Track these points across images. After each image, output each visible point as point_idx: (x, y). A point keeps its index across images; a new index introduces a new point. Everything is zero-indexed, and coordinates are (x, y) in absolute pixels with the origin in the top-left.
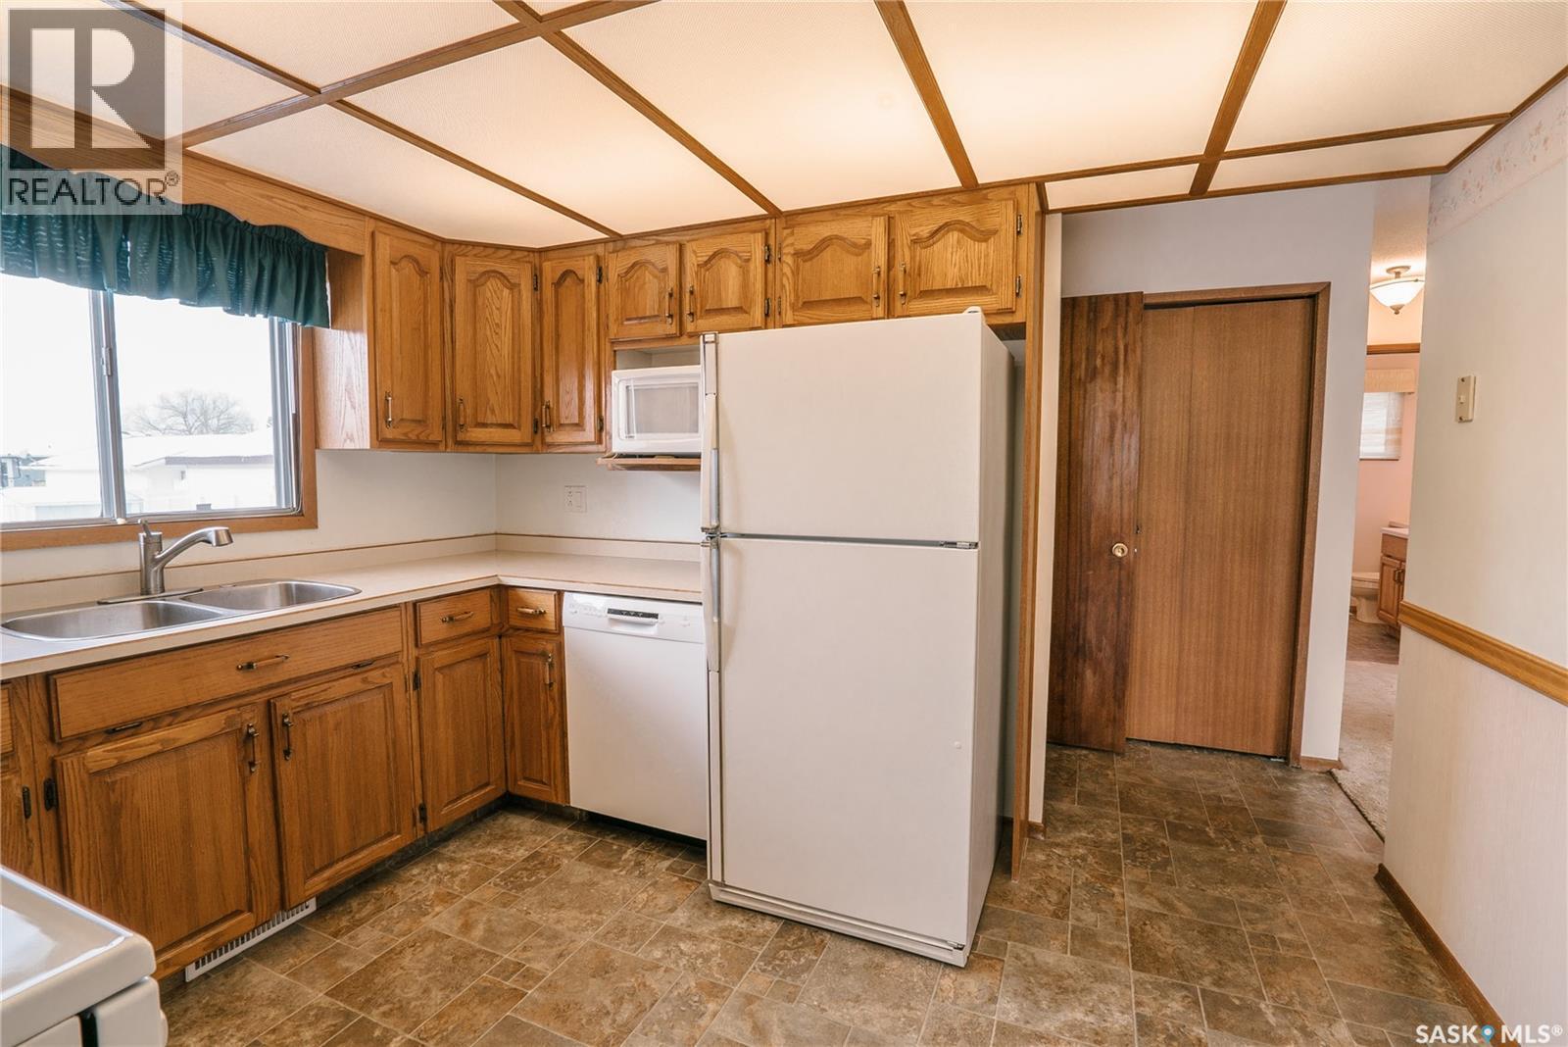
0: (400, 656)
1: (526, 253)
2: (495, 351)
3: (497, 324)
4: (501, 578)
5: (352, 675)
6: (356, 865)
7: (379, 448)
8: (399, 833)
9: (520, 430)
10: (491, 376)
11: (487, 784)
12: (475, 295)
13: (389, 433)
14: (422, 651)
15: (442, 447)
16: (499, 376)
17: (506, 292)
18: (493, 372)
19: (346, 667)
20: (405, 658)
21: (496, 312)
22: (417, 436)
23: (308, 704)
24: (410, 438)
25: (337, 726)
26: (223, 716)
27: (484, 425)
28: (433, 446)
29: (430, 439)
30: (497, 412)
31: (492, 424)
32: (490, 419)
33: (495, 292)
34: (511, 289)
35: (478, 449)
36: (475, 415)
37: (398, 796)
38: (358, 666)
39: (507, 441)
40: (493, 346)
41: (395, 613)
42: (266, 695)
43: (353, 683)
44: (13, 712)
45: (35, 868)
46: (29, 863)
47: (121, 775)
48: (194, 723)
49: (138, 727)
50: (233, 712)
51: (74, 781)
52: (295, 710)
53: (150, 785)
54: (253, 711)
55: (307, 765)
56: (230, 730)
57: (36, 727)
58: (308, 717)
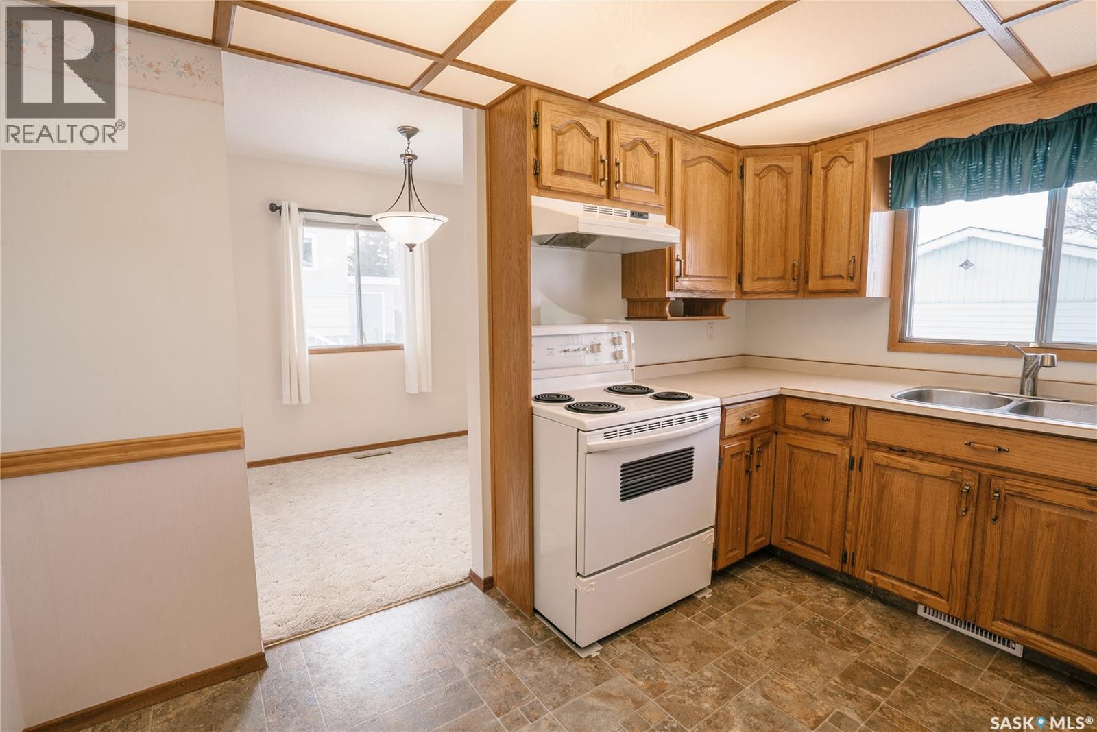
5: (1083, 493)
6: (1050, 649)
23: (1021, 493)
25: (1050, 524)
26: (950, 469)
42: (986, 471)
44: (853, 420)
45: (852, 494)
46: (848, 491)
47: (888, 472)
48: (931, 465)
49: (903, 452)
50: (956, 469)
51: (867, 463)
52: (1006, 492)
53: (900, 486)
54: (972, 476)
55: (1012, 536)
56: (952, 479)
57: (861, 431)
58: (1019, 502)
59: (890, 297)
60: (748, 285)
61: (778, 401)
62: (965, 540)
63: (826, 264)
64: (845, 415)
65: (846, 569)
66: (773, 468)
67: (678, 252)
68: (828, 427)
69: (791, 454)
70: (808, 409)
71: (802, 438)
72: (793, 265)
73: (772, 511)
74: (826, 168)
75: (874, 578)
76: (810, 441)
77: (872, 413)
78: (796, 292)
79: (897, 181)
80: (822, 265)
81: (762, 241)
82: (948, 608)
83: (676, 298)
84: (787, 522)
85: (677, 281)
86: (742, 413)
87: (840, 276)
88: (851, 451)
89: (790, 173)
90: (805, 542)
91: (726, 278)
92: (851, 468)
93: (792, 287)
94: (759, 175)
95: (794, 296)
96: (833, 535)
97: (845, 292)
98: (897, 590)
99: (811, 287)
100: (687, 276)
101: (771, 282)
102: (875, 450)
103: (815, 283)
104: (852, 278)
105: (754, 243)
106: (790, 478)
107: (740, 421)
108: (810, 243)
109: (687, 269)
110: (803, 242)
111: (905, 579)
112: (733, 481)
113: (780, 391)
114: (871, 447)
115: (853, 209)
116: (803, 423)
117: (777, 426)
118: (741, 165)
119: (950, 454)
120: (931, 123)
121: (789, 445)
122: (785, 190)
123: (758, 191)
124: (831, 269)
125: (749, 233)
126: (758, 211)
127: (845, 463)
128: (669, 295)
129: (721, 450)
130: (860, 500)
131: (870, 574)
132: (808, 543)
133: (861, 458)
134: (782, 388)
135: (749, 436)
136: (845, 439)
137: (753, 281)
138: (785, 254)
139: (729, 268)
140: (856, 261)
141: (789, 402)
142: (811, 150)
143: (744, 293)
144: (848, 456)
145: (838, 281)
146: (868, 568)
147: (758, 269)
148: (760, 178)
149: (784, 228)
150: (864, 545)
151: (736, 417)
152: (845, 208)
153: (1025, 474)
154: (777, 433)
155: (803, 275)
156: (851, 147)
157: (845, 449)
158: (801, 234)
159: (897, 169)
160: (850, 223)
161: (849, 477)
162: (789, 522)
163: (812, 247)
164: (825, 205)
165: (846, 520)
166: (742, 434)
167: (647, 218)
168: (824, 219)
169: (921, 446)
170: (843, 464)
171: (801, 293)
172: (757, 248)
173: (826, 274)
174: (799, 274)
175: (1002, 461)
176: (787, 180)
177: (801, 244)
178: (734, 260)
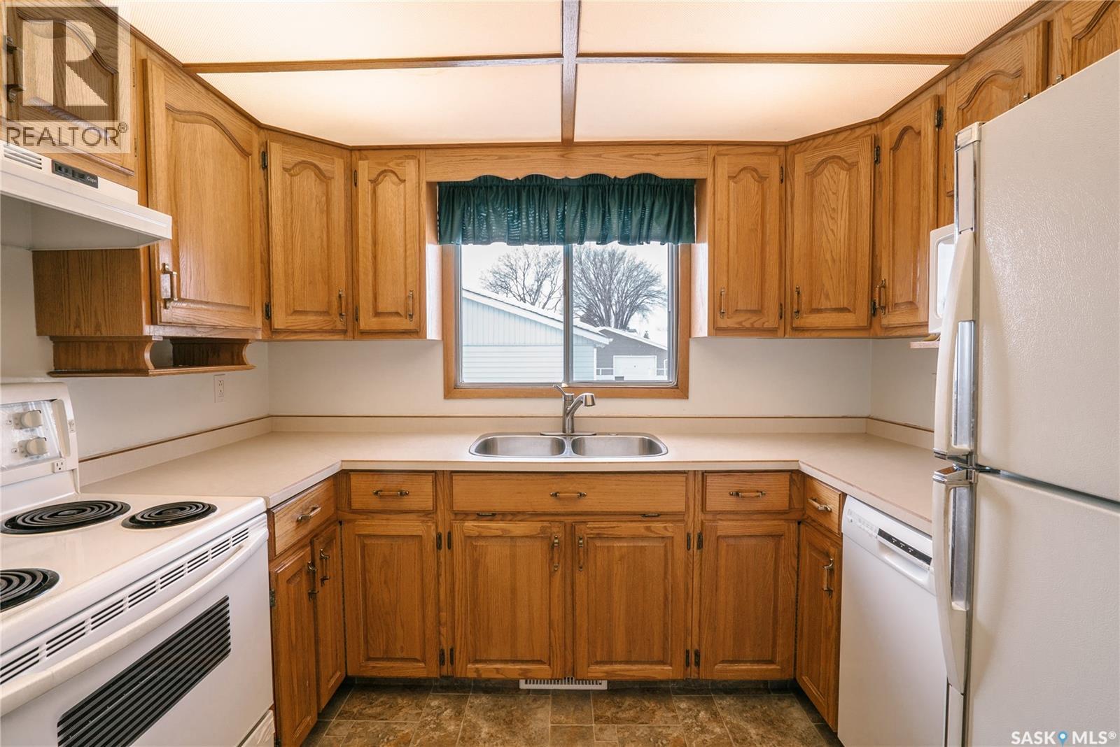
0: (686, 516)
1: (868, 127)
2: (831, 237)
3: (833, 209)
4: (801, 464)
5: (640, 521)
6: (631, 673)
7: (716, 335)
8: (671, 666)
9: (855, 313)
10: (827, 261)
11: (772, 662)
12: (812, 186)
13: (723, 323)
14: (709, 517)
15: (781, 332)
16: (834, 261)
17: (843, 174)
18: (828, 257)
19: (634, 514)
20: (691, 519)
21: (832, 196)
22: (752, 324)
23: (599, 534)
24: (744, 327)
25: (622, 558)
26: (539, 525)
27: (819, 311)
28: (771, 332)
29: (765, 326)
30: (831, 297)
31: (826, 309)
32: (825, 304)
33: (832, 177)
34: (849, 170)
35: (814, 334)
36: (810, 302)
37: (672, 634)
38: (644, 515)
39: (841, 325)
40: (830, 232)
41: (682, 478)
42: (569, 520)
43: (639, 527)
44: (436, 489)
45: (442, 579)
46: (439, 575)
47: (481, 543)
48: (522, 524)
49: (493, 516)
50: (546, 524)
51: (457, 538)
52: (588, 536)
53: (495, 554)
54: (559, 527)
55: (596, 579)
56: (544, 536)
57: (446, 501)
58: (598, 543)
59: (443, 339)
60: (279, 321)
61: (342, 479)
62: (558, 596)
63: (380, 299)
64: (427, 485)
65: (446, 670)
66: (340, 572)
67: (165, 258)
68: (407, 503)
69: (363, 547)
70: (379, 484)
71: (376, 522)
72: (340, 296)
73: (345, 631)
74: (375, 182)
75: (477, 670)
76: (388, 525)
77: (457, 477)
78: (345, 332)
79: (445, 213)
80: (375, 299)
81: (298, 261)
82: (550, 672)
83: (164, 337)
84: (366, 637)
85: (165, 307)
86: (297, 512)
87: (397, 314)
88: (437, 527)
89: (330, 179)
90: (393, 656)
91: (248, 308)
92: (439, 547)
93: (340, 325)
94: (290, 170)
95: (342, 337)
96: (427, 636)
97: (403, 333)
98: (502, 674)
99: (363, 325)
100: (184, 300)
101: (311, 318)
102: (463, 520)
103: (367, 322)
104: (411, 316)
105: (286, 263)
106: (364, 579)
107: (294, 524)
108: (358, 271)
109: (183, 288)
110: (350, 269)
111: (509, 658)
112: (293, 619)
113: (342, 466)
114: (458, 517)
115: (407, 235)
116: (375, 503)
117: (340, 512)
118: (262, 149)
119: (540, 509)
120: (481, 157)
121: (359, 536)
122: (324, 198)
123: (289, 193)
124: (386, 304)
125: (278, 248)
126: (290, 219)
127: (432, 544)
128: (148, 330)
129: (273, 579)
130: (453, 584)
131: (473, 667)
132: (397, 656)
133: (449, 533)
134: (342, 461)
135: (307, 541)
136: (426, 514)
137: (287, 314)
138: (328, 281)
139: (252, 294)
140: (414, 297)
141: (354, 480)
142: (354, 156)
143: (275, 332)
144: (434, 534)
145: (396, 319)
146: (469, 660)
147: (294, 299)
148: (292, 176)
149: (325, 247)
150: (463, 637)
151: (288, 520)
152: (399, 232)
153: (599, 515)
154: (341, 523)
155: (351, 310)
156: (401, 163)
157: (430, 526)
158: (347, 258)
159: (444, 202)
160: (406, 251)
161: (438, 558)
162: (369, 636)
163: (362, 276)
164: (375, 226)
165: (439, 612)
166: (299, 541)
167: (95, 185)
168: (375, 243)
169: (510, 506)
170: (430, 545)
171: (350, 333)
172: (290, 272)
173: (380, 311)
174: (347, 309)
175: (583, 506)
176: (327, 186)
177: (347, 272)
178: (258, 284)
